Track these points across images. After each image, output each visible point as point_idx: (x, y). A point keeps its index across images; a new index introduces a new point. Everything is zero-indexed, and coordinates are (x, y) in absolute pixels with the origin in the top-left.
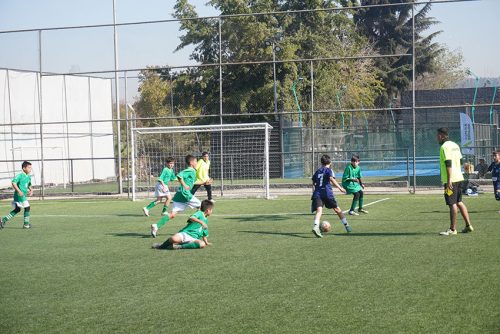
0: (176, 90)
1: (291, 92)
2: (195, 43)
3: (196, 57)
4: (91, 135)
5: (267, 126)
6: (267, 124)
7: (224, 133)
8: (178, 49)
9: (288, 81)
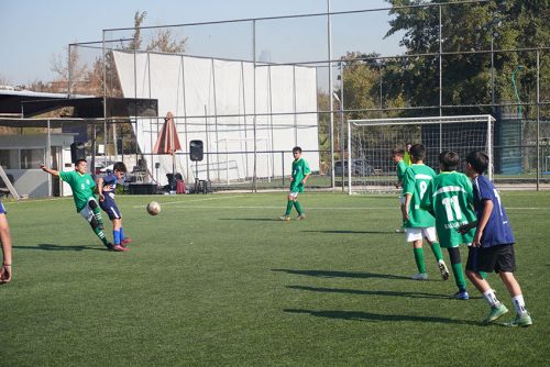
0: (384, 79)
1: (509, 81)
2: (406, 28)
3: (407, 43)
4: (295, 126)
5: (490, 118)
6: (490, 116)
7: (443, 125)
8: (387, 35)
9: (506, 68)
